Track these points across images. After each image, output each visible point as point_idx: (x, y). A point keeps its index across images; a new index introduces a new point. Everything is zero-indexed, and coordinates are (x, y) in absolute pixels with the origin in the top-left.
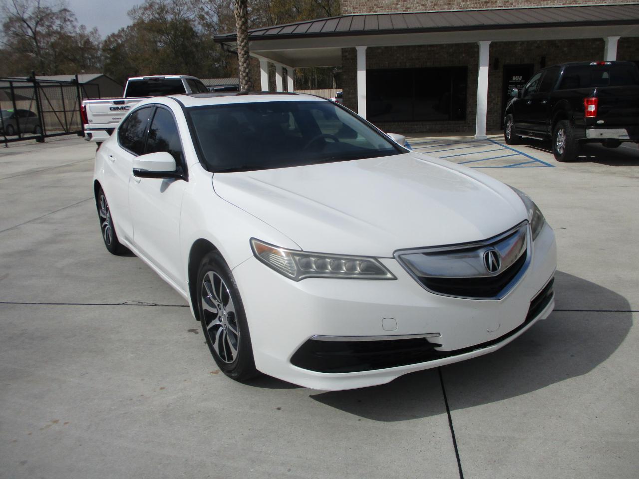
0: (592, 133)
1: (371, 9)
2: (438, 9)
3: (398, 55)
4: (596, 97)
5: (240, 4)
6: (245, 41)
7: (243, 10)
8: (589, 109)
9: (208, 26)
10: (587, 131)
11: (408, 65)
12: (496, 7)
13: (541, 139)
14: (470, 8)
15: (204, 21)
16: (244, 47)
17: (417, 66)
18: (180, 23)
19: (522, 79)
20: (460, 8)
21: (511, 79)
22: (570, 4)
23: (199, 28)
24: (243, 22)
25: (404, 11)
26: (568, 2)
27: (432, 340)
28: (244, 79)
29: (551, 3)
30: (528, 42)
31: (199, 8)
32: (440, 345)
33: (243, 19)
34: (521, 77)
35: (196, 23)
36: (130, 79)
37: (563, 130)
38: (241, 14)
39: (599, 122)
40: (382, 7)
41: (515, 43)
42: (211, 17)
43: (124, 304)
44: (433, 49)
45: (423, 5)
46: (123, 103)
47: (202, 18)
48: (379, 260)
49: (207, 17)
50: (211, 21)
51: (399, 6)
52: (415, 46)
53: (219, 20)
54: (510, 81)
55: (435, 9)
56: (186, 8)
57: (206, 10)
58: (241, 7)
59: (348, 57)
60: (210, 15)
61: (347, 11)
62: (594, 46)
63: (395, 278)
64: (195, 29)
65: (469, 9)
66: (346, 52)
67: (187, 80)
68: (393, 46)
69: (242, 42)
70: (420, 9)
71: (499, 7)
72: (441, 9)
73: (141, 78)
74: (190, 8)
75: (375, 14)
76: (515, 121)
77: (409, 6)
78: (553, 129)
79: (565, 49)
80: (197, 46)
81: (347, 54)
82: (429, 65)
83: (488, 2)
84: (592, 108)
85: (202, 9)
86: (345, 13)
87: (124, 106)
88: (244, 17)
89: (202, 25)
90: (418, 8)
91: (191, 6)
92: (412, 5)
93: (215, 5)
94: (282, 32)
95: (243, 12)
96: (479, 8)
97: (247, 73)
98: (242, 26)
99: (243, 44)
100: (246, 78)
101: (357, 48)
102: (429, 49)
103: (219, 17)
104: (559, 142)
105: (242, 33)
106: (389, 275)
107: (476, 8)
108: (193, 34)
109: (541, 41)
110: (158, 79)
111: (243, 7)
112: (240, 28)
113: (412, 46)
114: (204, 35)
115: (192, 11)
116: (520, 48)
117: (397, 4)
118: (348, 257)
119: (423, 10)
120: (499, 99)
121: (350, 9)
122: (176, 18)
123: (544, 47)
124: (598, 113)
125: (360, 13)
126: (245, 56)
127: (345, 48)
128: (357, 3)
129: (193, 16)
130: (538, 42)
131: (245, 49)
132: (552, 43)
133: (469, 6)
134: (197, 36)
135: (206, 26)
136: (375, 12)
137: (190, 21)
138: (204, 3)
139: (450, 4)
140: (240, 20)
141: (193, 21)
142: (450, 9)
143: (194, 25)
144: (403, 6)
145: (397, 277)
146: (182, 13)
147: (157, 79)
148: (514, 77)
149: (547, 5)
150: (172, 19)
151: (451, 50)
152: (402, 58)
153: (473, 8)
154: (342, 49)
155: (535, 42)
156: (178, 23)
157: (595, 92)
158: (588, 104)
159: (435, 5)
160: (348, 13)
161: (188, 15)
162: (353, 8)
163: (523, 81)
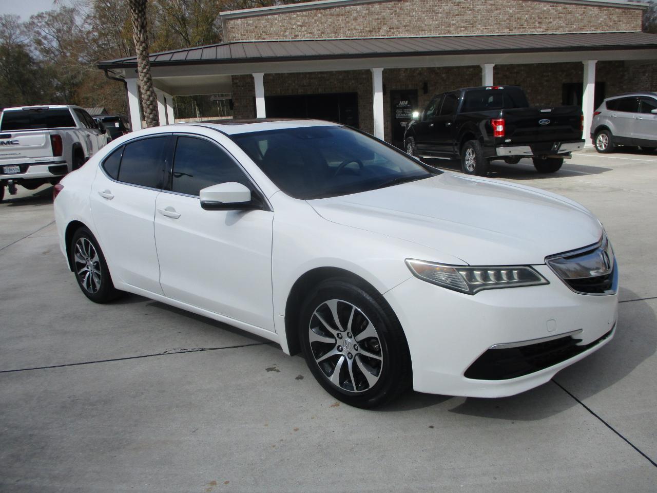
0: (502, 151)
1: (260, 36)
2: (325, 37)
3: (290, 82)
4: (502, 118)
5: (139, 29)
6: (147, 67)
7: (143, 35)
8: (498, 130)
9: (47, 51)
10: (497, 149)
11: (300, 92)
12: (380, 36)
13: (449, 159)
14: (355, 36)
15: (42, 47)
16: (146, 73)
17: (309, 93)
18: (12, 48)
19: (408, 104)
20: (347, 37)
21: (398, 104)
22: (445, 34)
23: (36, 54)
24: (144, 47)
25: (292, 38)
26: (443, 33)
27: (576, 337)
28: (149, 108)
29: (428, 32)
30: (411, 69)
31: (35, 32)
32: (580, 340)
33: (144, 45)
34: (407, 102)
35: (32, 48)
36: (5, 110)
37: (471, 149)
38: (141, 39)
39: (507, 141)
40: (271, 34)
41: (399, 70)
42: (50, 42)
43: (164, 354)
44: (323, 75)
45: (310, 33)
46: (9, 136)
47: (39, 43)
48: (534, 267)
49: (45, 42)
50: (50, 46)
51: (287, 33)
52: (306, 73)
53: (60, 45)
54: (397, 106)
55: (323, 37)
56: (18, 32)
57: (43, 34)
58: (140, 31)
59: (239, 84)
60: (48, 39)
61: (235, 37)
62: (468, 73)
63: (548, 283)
64: (31, 55)
65: (355, 38)
66: (237, 79)
67: (75, 110)
68: (285, 74)
69: (144, 68)
70: (308, 37)
71: (382, 36)
72: (328, 37)
73: (20, 108)
74: (24, 31)
75: (263, 41)
76: (416, 143)
77: (297, 33)
78: (461, 149)
79: (444, 75)
80: (34, 73)
81: (238, 81)
82: (320, 91)
83: (372, 31)
84: (500, 128)
85: (39, 34)
86: (233, 40)
87: (10, 140)
88: (144, 42)
89: (40, 51)
90: (306, 35)
91: (25, 30)
92: (300, 33)
93: (53, 29)
94: (173, 59)
95: (144, 38)
96: (364, 36)
97: (152, 102)
98: (142, 51)
99: (145, 71)
100: (151, 107)
101: (254, 75)
102: (319, 76)
103: (59, 41)
104: (468, 160)
105: (143, 60)
106: (543, 281)
107: (361, 36)
108: (30, 60)
109: (422, 68)
110: (41, 109)
111: (143, 32)
112: (141, 54)
113: (303, 73)
114: (41, 62)
115: (27, 35)
116: (404, 74)
117: (285, 32)
118: (507, 268)
119: (312, 38)
120: (389, 123)
121: (238, 36)
122: (7, 43)
123: (425, 74)
124: (506, 133)
125: (248, 39)
126: (148, 84)
127: (236, 76)
128: (244, 30)
129: (28, 40)
130: (420, 69)
131: (148, 75)
132: (432, 70)
133: (355, 34)
134: (34, 63)
135: (45, 52)
136: (264, 39)
137: (24, 46)
138: (40, 27)
139: (336, 33)
140: (141, 45)
141: (28, 46)
142: (337, 37)
143: (30, 50)
144: (292, 34)
145: (550, 281)
146: (14, 37)
147: (38, 109)
148: (400, 102)
149: (425, 35)
150: (3, 44)
151: (341, 77)
152: (294, 84)
153: (358, 37)
154: (232, 76)
155: (417, 69)
156: (10, 48)
157: (501, 114)
158: (496, 125)
159: (323, 33)
160: (236, 40)
161: (22, 39)
162: (241, 35)
163: (408, 106)
